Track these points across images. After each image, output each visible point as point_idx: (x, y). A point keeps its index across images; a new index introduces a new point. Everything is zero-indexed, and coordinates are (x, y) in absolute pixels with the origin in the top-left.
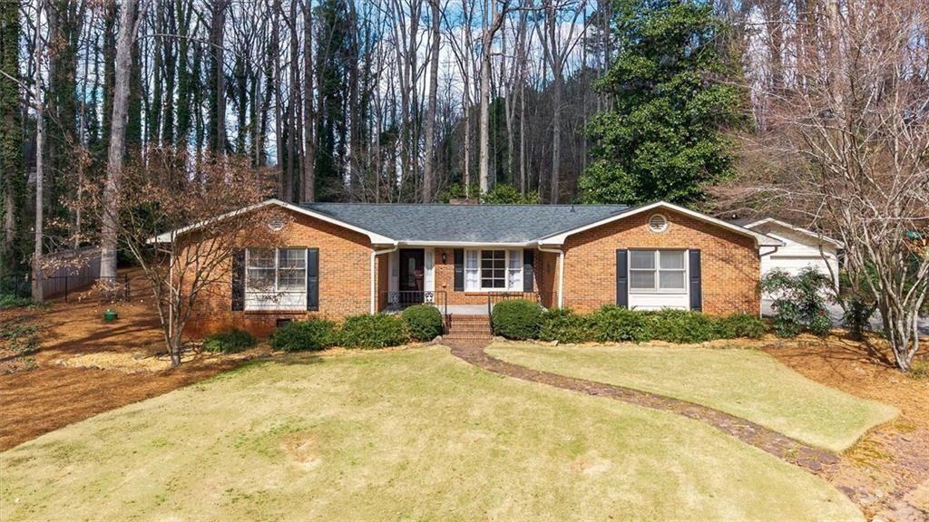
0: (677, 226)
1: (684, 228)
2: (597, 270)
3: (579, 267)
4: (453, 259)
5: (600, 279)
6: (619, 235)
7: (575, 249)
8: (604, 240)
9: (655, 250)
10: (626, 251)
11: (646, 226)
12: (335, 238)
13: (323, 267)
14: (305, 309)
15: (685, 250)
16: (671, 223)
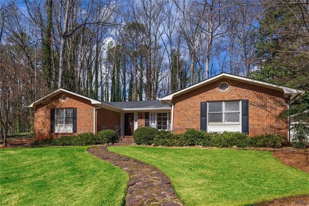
0: (234, 88)
1: (239, 88)
2: (190, 113)
3: (182, 112)
4: (144, 117)
5: (192, 118)
6: (202, 95)
7: (180, 103)
8: (194, 97)
9: (222, 101)
10: (206, 103)
11: (217, 89)
12: (82, 103)
13: (79, 115)
14: (72, 132)
15: (239, 101)
16: (231, 86)
